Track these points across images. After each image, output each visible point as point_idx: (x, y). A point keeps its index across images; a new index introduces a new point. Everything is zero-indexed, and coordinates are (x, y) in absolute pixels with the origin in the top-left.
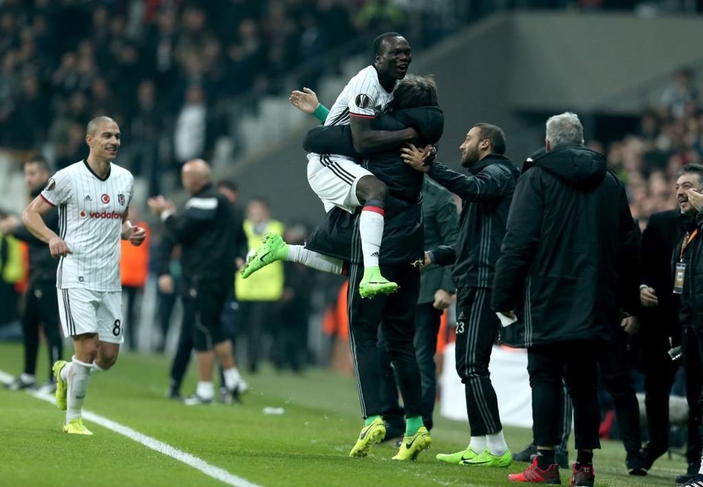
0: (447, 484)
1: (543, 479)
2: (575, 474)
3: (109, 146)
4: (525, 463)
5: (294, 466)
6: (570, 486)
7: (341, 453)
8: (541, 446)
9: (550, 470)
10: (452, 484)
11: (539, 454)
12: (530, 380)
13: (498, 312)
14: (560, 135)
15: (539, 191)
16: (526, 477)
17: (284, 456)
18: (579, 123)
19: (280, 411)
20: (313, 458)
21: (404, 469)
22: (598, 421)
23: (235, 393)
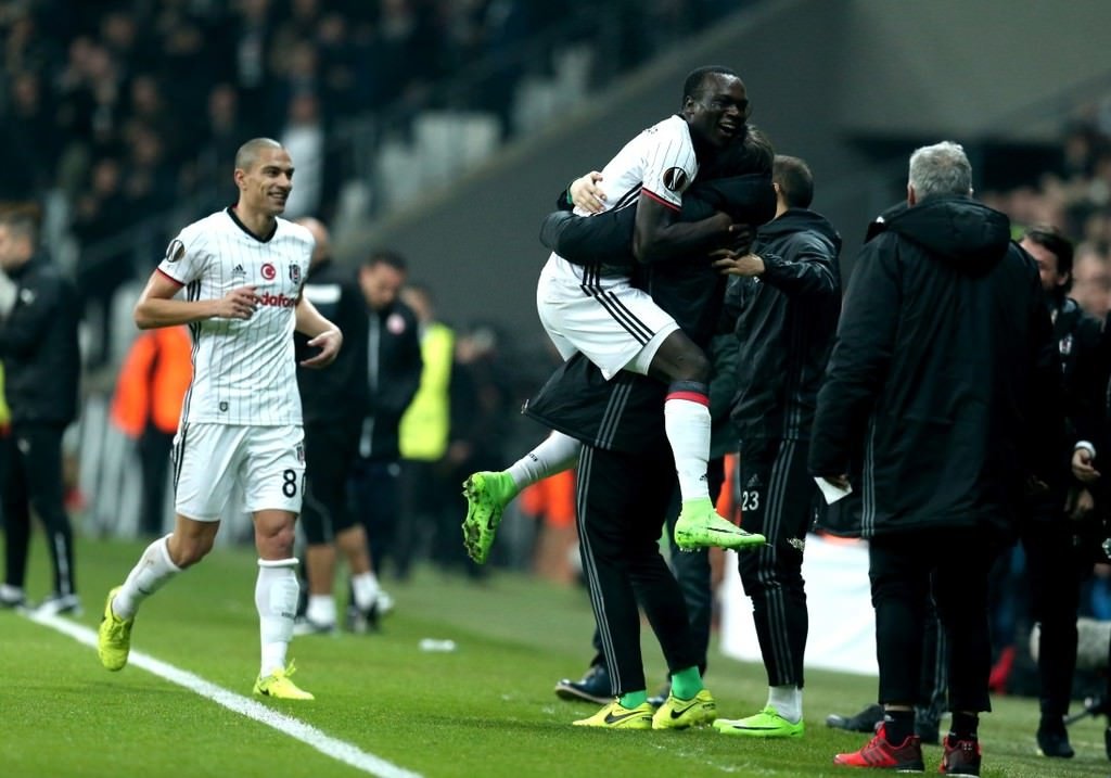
0: (731, 770)
1: (893, 761)
2: (948, 753)
3: (274, 190)
4: (863, 735)
5: (471, 738)
6: (939, 774)
7: (551, 717)
8: (891, 704)
9: (907, 746)
10: (739, 769)
11: (888, 718)
12: (872, 593)
13: (818, 476)
14: (931, 179)
15: (893, 273)
16: (865, 758)
17: (454, 722)
18: (965, 159)
19: (448, 645)
20: (503, 725)
21: (659, 744)
22: (987, 665)
23: (372, 615)
